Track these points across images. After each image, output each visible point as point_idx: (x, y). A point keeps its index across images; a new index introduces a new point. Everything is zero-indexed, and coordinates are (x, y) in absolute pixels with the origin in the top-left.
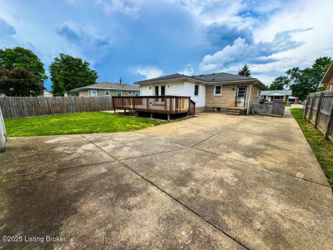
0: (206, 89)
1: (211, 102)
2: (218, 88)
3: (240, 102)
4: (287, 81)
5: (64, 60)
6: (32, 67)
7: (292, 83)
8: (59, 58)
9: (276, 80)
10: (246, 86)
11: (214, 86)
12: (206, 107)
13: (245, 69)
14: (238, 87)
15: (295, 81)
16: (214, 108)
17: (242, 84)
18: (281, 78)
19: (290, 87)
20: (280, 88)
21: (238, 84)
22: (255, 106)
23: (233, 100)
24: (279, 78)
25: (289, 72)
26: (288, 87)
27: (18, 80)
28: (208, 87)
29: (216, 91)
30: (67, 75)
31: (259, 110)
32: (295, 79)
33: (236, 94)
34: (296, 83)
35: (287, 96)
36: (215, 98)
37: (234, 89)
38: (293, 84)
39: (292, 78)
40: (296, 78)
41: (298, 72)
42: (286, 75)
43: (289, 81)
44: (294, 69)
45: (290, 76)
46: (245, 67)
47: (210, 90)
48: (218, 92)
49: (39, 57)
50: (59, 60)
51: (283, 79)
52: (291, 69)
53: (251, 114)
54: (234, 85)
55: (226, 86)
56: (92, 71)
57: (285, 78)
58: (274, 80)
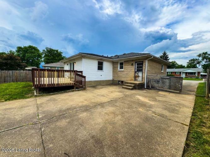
0: (113, 65)
1: (116, 76)
2: (122, 64)
3: (138, 76)
4: (199, 62)
5: (48, 51)
6: (35, 56)
7: (203, 63)
8: (46, 50)
9: (190, 61)
10: (143, 62)
11: (118, 62)
12: (113, 80)
13: (165, 54)
14: (136, 62)
15: (206, 62)
16: (119, 81)
17: (139, 60)
18: (194, 60)
19: (202, 66)
20: (195, 67)
21: (136, 60)
22: (152, 80)
23: (132, 74)
24: (192, 60)
25: (199, 56)
26: (201, 66)
27: (7, 61)
28: (114, 63)
29: (120, 67)
30: (48, 59)
31: (156, 85)
32: (205, 60)
33: (135, 69)
34: (207, 63)
35: (199, 73)
36: (120, 73)
37: (132, 64)
38: (205, 64)
39: (203, 60)
40: (207, 59)
41: (207, 55)
42: (197, 58)
43: (201, 62)
44: (204, 53)
45: (201, 59)
46: (165, 53)
47: (115, 66)
48: (121, 68)
49: (40, 51)
50: (45, 51)
51: (195, 60)
52: (201, 53)
53: (148, 88)
54: (132, 61)
55: (127, 62)
56: (64, 57)
57: (197, 60)
58: (188, 61)
